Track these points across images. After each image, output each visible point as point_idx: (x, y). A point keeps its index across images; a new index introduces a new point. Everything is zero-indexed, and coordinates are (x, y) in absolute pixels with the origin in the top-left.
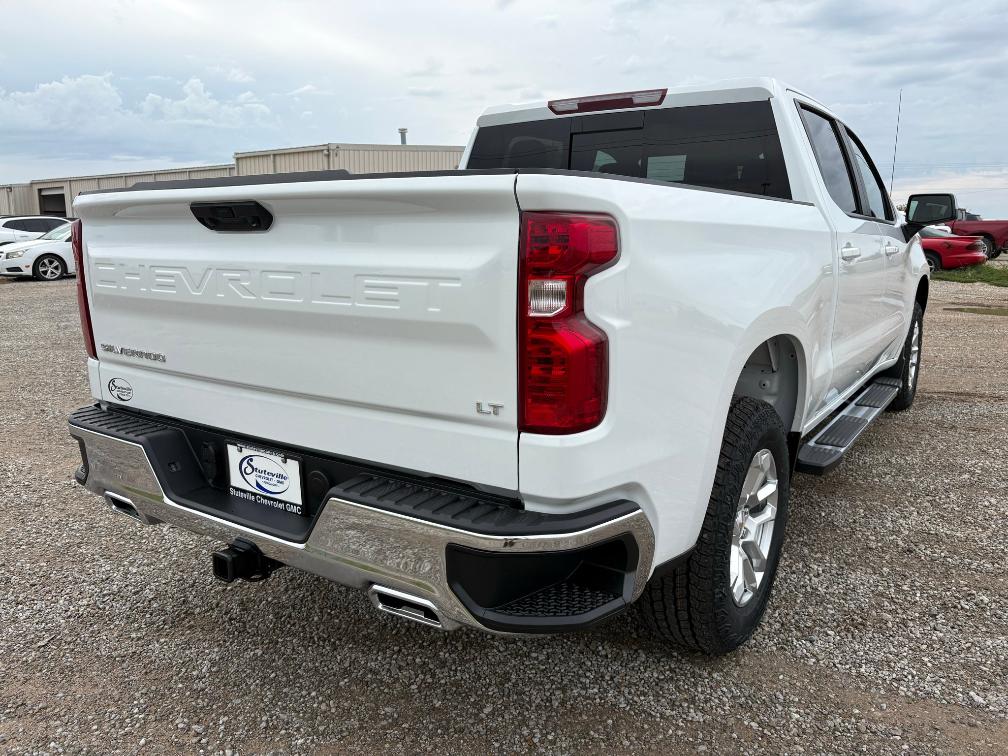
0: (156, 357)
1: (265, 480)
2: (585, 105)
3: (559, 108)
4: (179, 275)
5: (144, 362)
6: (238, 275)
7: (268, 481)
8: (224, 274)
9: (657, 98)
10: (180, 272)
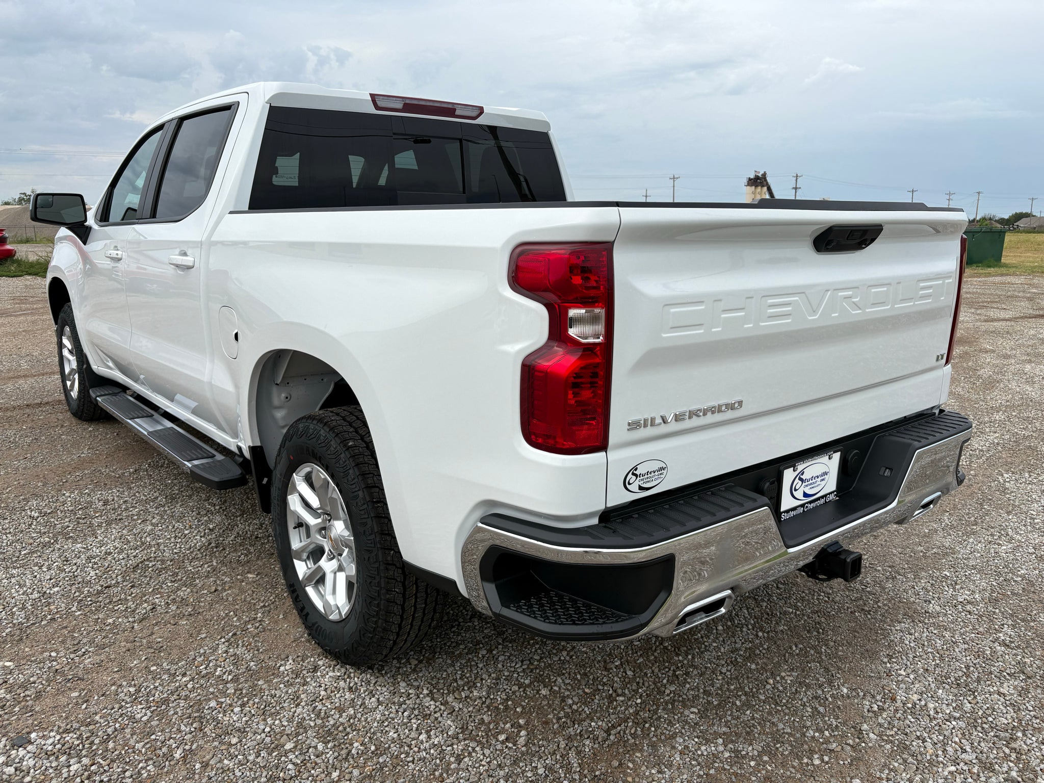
0: (730, 407)
1: (811, 486)
2: (411, 105)
3: (380, 103)
4: (797, 300)
5: (710, 418)
6: (851, 293)
7: (812, 486)
8: (840, 294)
9: (474, 114)
10: (797, 298)
